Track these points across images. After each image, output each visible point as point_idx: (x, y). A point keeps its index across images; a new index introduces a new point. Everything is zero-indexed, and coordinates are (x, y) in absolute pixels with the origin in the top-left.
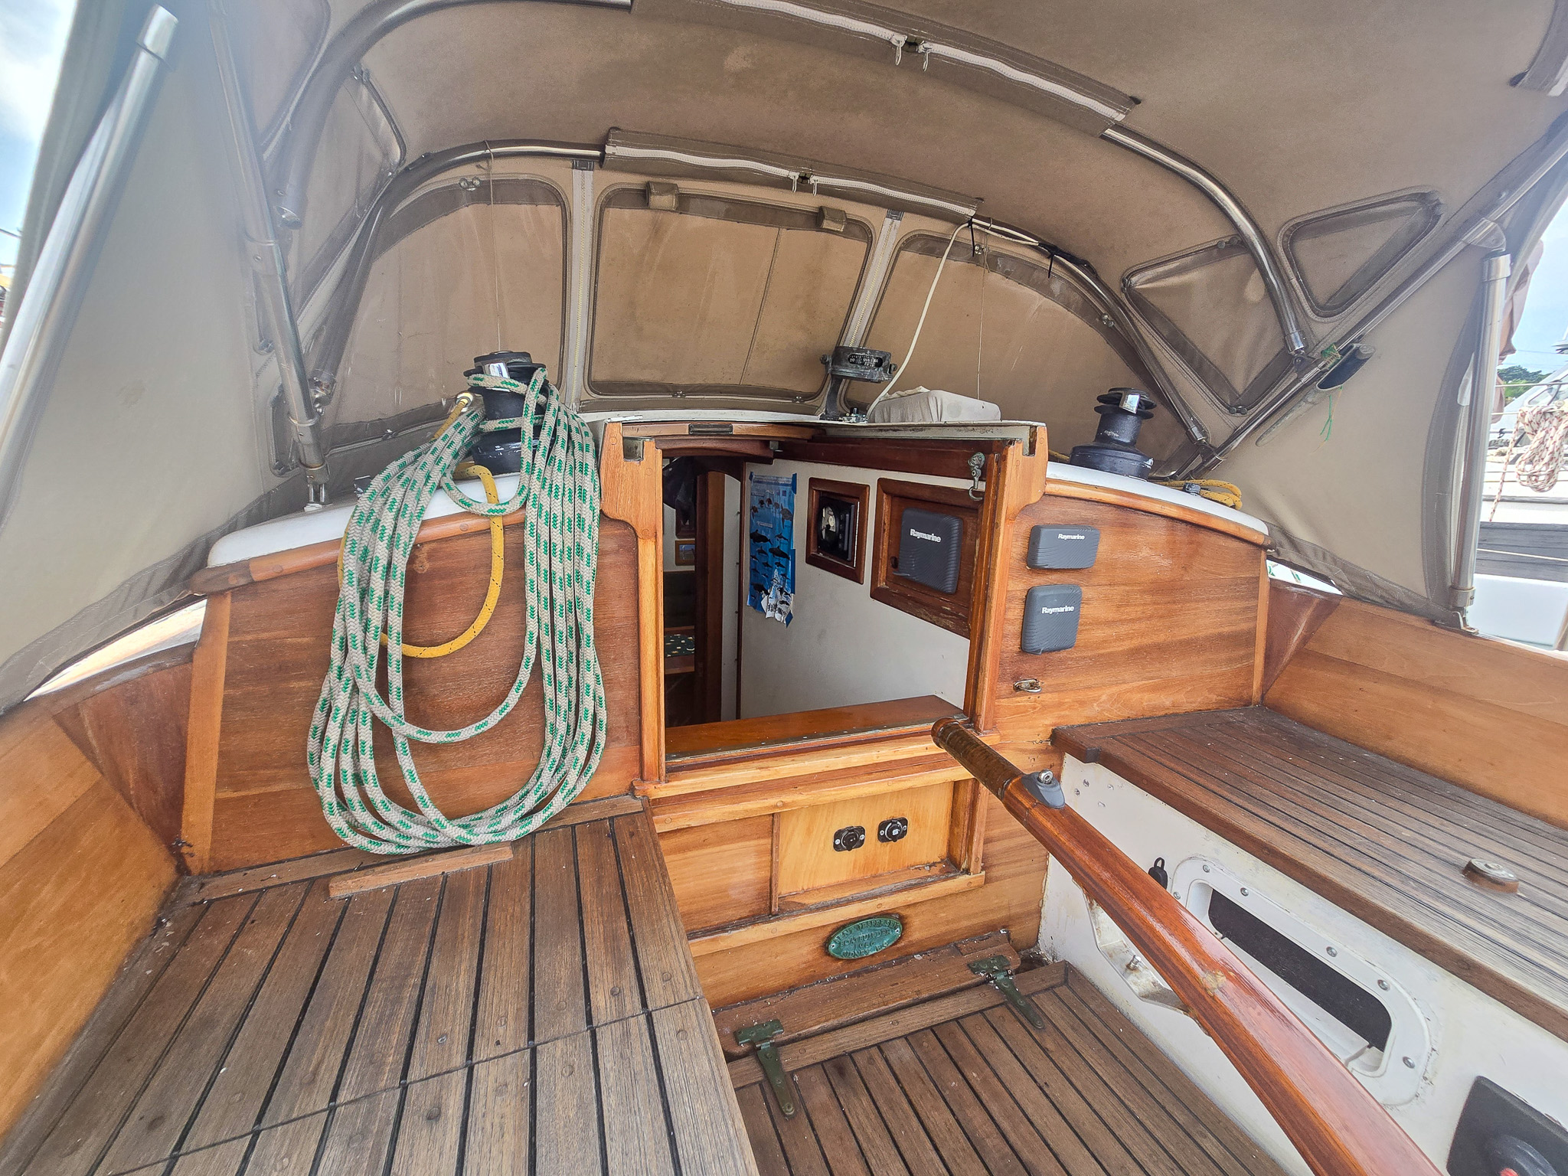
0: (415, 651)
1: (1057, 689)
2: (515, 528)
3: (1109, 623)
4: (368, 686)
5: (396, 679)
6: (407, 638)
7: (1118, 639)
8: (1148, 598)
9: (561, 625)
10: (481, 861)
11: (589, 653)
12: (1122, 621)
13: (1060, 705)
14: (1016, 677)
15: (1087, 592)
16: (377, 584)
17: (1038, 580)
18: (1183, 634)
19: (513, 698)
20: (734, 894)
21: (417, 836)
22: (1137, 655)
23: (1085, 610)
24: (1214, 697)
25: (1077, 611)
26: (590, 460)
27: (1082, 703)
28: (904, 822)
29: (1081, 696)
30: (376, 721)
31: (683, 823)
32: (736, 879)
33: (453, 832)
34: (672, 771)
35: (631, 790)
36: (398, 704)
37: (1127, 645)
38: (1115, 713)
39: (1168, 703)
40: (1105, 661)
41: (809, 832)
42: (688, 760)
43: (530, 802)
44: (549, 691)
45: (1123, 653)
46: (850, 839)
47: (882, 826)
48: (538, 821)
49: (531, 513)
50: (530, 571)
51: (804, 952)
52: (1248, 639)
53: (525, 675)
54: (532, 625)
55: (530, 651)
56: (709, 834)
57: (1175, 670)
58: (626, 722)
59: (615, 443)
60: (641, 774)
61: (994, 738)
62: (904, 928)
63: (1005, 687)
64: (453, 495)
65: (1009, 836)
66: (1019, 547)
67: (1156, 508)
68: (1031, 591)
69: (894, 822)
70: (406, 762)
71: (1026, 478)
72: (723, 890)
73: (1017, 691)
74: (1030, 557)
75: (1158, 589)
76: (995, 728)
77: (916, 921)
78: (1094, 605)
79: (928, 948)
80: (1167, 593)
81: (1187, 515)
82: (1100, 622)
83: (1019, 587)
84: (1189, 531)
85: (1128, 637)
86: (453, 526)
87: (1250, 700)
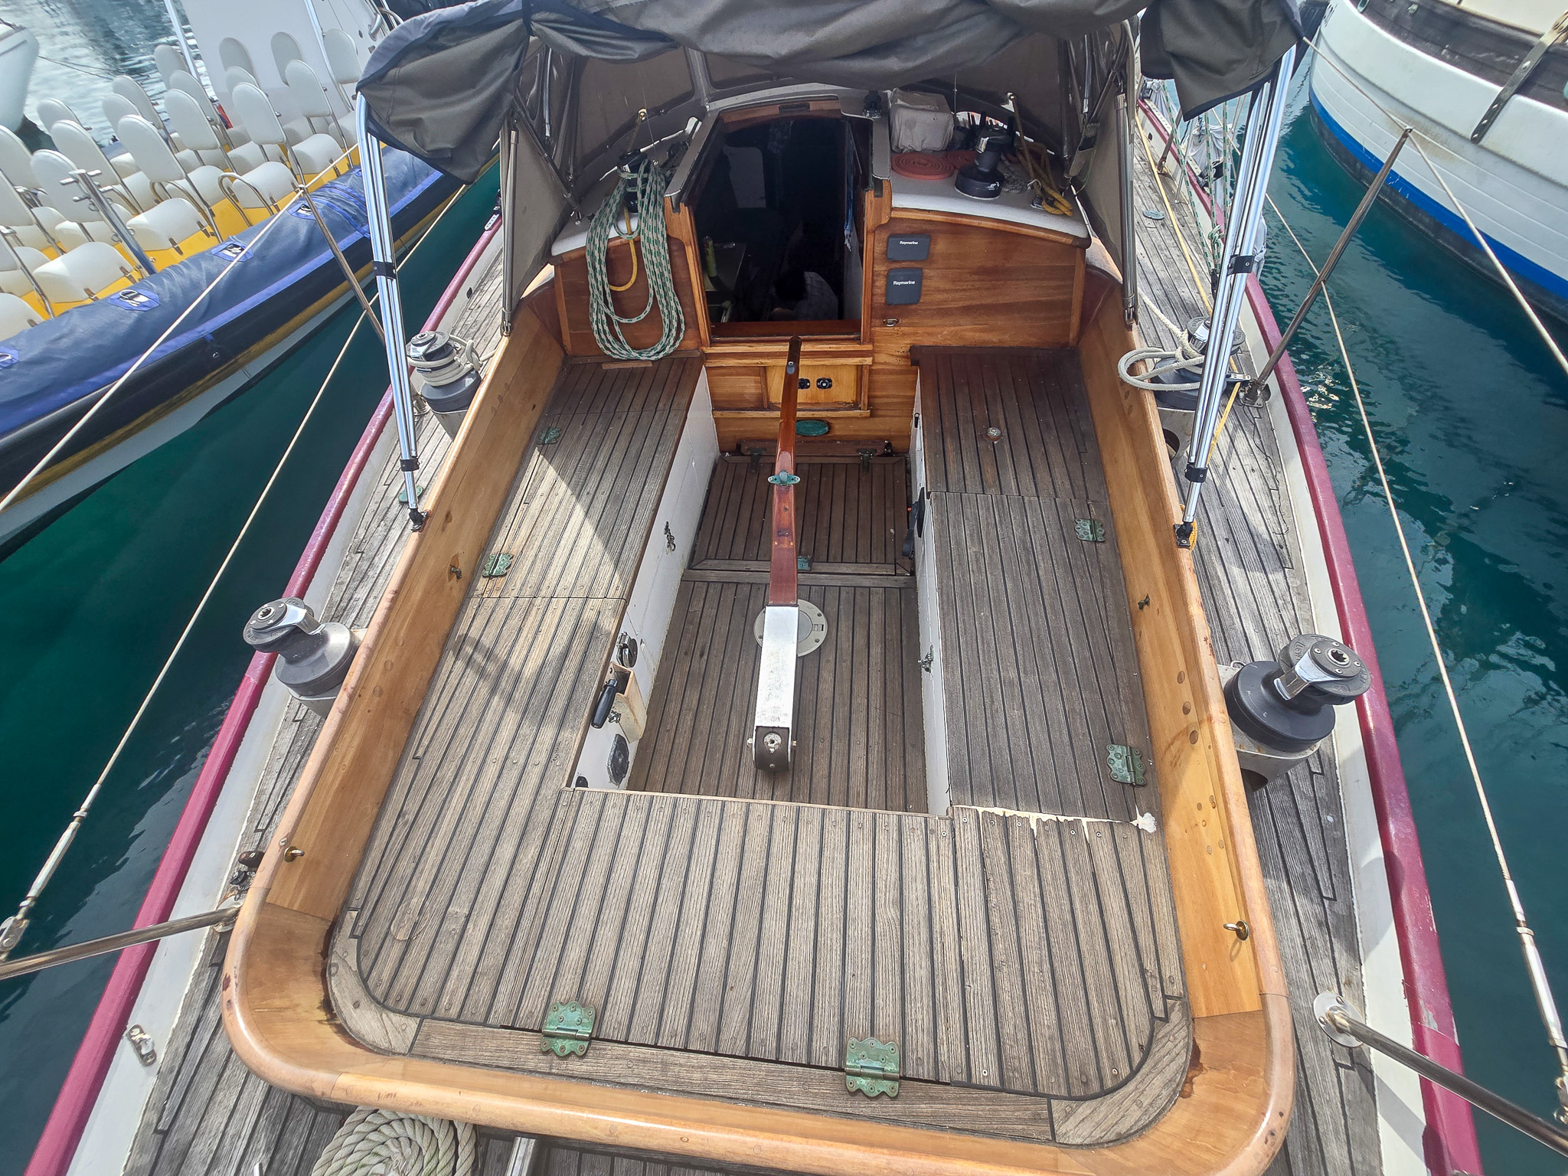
0: (614, 288)
1: (913, 325)
2: (637, 243)
3: (945, 291)
4: (602, 302)
5: (610, 300)
6: (611, 283)
7: (953, 300)
8: (976, 277)
9: (659, 282)
10: (642, 365)
11: (671, 293)
12: (957, 291)
13: (915, 334)
14: (885, 316)
15: (926, 272)
16: (598, 266)
17: (892, 266)
18: (1007, 300)
19: (648, 309)
20: (745, 396)
21: (624, 355)
22: (967, 310)
23: (925, 283)
24: (1033, 340)
25: (919, 284)
26: (661, 214)
27: (929, 334)
28: (830, 381)
29: (930, 330)
30: (606, 315)
31: (720, 364)
32: (746, 391)
33: (634, 354)
34: (713, 343)
35: (698, 349)
36: (612, 308)
37: (961, 304)
38: (954, 343)
39: (995, 340)
40: (943, 312)
41: (782, 377)
42: (722, 339)
43: (659, 347)
44: (660, 306)
45: (957, 309)
46: (803, 384)
47: (819, 381)
48: (661, 355)
49: (642, 237)
50: (645, 261)
52: (1066, 305)
53: (651, 300)
54: (650, 281)
55: (651, 290)
56: (732, 371)
57: (1000, 321)
58: (692, 322)
59: (668, 206)
60: (701, 343)
61: (869, 347)
62: (830, 428)
63: (877, 322)
64: (617, 227)
65: (887, 397)
66: (879, 248)
67: (976, 223)
68: (889, 271)
69: (824, 380)
70: (617, 328)
71: (878, 210)
72: (742, 395)
73: (885, 324)
74: (886, 253)
75: (984, 272)
76: (872, 341)
77: (837, 427)
78: (935, 280)
79: (841, 439)
80: (991, 274)
81: (1001, 226)
82: (939, 290)
83: (881, 268)
84: (1006, 237)
85: (960, 299)
86: (618, 242)
87: (1067, 344)
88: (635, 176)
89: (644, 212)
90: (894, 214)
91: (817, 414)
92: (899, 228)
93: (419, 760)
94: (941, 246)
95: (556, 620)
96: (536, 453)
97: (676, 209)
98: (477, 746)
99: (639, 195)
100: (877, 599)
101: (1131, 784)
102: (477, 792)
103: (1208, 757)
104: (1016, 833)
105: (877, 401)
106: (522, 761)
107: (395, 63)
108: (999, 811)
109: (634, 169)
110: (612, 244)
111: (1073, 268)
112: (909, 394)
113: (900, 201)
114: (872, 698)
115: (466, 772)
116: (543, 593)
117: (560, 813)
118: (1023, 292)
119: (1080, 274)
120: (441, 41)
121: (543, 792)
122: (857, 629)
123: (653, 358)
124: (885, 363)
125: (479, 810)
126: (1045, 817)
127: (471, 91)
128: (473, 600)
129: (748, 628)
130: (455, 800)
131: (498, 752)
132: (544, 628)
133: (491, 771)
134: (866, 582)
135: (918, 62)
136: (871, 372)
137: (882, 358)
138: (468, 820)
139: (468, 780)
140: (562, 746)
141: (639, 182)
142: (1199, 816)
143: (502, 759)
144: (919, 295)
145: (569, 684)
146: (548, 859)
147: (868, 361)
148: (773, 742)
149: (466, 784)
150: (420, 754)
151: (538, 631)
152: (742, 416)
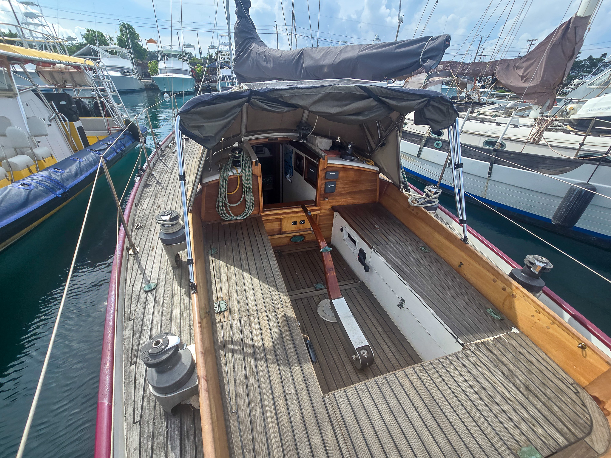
0: (229, 194)
1: (332, 199)
2: (241, 177)
3: (342, 188)
4: (224, 198)
5: (227, 197)
6: (228, 192)
7: (345, 190)
8: (351, 183)
9: (248, 190)
10: (239, 221)
11: (252, 194)
12: (345, 188)
13: (333, 202)
14: (324, 197)
15: (337, 182)
16: (224, 185)
17: (327, 181)
18: (359, 189)
19: (241, 200)
20: (275, 230)
21: (231, 218)
22: (349, 193)
23: (337, 186)
24: (367, 201)
25: (335, 186)
26: (251, 167)
27: (337, 202)
28: (304, 221)
29: (337, 200)
30: (225, 203)
31: (266, 219)
32: (275, 228)
33: (235, 217)
34: (265, 211)
35: (258, 214)
36: (227, 201)
37: (347, 191)
38: (345, 204)
39: (356, 202)
40: (342, 195)
41: (287, 222)
42: (267, 209)
43: (244, 214)
44: (246, 199)
45: (346, 193)
46: (295, 223)
47: (300, 221)
48: (246, 217)
49: (243, 175)
50: (243, 183)
51: (287, 240)
52: (375, 190)
53: (243, 197)
54: (244, 190)
55: (243, 194)
56: (271, 221)
57: (358, 196)
58: (257, 204)
59: (254, 164)
60: (260, 211)
61: (319, 208)
62: (304, 238)
63: (322, 199)
64: (232, 172)
65: (324, 224)
66: (323, 175)
67: (351, 167)
68: (326, 183)
69: (302, 221)
70: (229, 208)
71: (324, 164)
72: (273, 230)
73: (324, 199)
74: (325, 177)
75: (353, 182)
76: (320, 206)
77: (307, 237)
78: (339, 184)
79: (309, 242)
80: (355, 182)
81: (358, 168)
82: (340, 188)
83: (323, 182)
84: (360, 171)
85: (347, 190)
86: (233, 177)
87: (376, 202)
88: (240, 155)
89: (244, 166)
90: (328, 165)
91: (301, 233)
92: (329, 169)
93: (237, 412)
94: (341, 174)
95: (267, 322)
96: (210, 257)
97: (257, 164)
98: (264, 393)
99: (241, 161)
100: (355, 292)
101: (501, 320)
102: (280, 415)
103: (525, 299)
104: (490, 347)
105: (321, 226)
106: (293, 390)
107: (194, 107)
108: (479, 341)
109: (240, 153)
110: (230, 177)
111: (377, 179)
112: (332, 222)
113: (329, 162)
114: (377, 328)
115: (267, 408)
116: (252, 312)
117: (330, 409)
118: (364, 187)
119: (378, 181)
120: (215, 101)
121: (314, 402)
122: (355, 304)
123: (243, 218)
124: (324, 213)
125: (288, 425)
126: (492, 338)
127: (222, 118)
128: (217, 325)
129: (316, 315)
130: (270, 426)
131: (278, 391)
132: (263, 327)
133: (281, 402)
134: (347, 287)
135: (367, 118)
136: (320, 216)
137: (323, 211)
138: (284, 433)
139: (271, 411)
140: (309, 376)
141: (242, 157)
142: (535, 319)
143: (282, 395)
144: (335, 189)
145: (292, 348)
146: (340, 434)
147: (319, 212)
148: (364, 353)
149: (271, 415)
150: (234, 409)
151: (261, 329)
152: (273, 238)
